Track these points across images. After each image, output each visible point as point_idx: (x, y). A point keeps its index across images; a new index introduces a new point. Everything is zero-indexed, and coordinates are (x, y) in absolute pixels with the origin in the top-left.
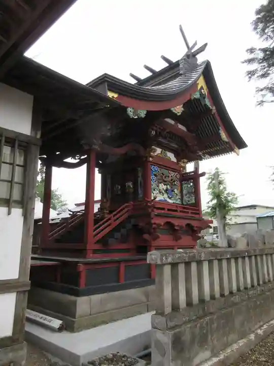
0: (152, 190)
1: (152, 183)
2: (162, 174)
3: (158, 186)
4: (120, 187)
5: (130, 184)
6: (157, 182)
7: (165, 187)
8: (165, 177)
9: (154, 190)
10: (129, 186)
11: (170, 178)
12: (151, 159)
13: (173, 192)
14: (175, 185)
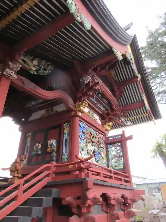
0: (80, 150)
1: (80, 141)
2: (90, 133)
3: (86, 146)
4: (40, 146)
5: (53, 142)
6: (85, 140)
7: (92, 148)
8: (93, 137)
9: (82, 150)
10: (51, 145)
11: (97, 140)
12: (80, 114)
13: (100, 155)
14: (101, 147)
